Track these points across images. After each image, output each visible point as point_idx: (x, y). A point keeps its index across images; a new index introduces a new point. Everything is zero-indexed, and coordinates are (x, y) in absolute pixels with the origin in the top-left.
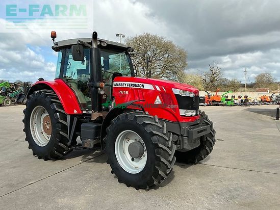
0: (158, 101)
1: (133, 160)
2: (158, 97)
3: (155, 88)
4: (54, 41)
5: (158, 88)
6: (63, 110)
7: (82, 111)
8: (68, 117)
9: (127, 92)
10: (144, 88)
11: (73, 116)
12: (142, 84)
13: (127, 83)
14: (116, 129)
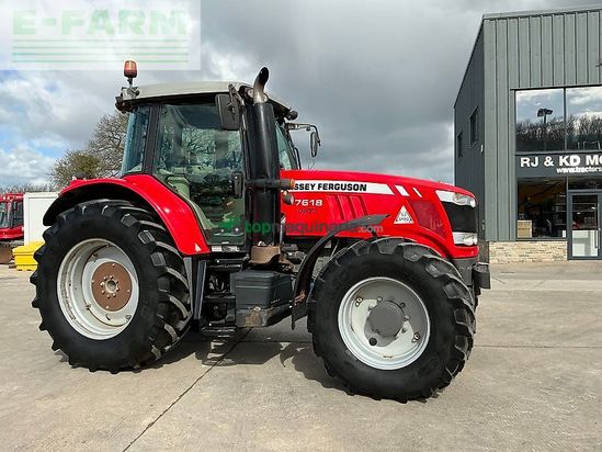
0: (404, 217)
1: (373, 342)
2: (403, 210)
3: (395, 191)
4: (131, 83)
5: (403, 192)
6: (173, 244)
7: (210, 247)
8: (188, 261)
9: (319, 202)
10: (367, 191)
11: (196, 258)
12: (359, 183)
13: (317, 182)
14: (345, 276)
